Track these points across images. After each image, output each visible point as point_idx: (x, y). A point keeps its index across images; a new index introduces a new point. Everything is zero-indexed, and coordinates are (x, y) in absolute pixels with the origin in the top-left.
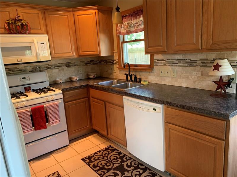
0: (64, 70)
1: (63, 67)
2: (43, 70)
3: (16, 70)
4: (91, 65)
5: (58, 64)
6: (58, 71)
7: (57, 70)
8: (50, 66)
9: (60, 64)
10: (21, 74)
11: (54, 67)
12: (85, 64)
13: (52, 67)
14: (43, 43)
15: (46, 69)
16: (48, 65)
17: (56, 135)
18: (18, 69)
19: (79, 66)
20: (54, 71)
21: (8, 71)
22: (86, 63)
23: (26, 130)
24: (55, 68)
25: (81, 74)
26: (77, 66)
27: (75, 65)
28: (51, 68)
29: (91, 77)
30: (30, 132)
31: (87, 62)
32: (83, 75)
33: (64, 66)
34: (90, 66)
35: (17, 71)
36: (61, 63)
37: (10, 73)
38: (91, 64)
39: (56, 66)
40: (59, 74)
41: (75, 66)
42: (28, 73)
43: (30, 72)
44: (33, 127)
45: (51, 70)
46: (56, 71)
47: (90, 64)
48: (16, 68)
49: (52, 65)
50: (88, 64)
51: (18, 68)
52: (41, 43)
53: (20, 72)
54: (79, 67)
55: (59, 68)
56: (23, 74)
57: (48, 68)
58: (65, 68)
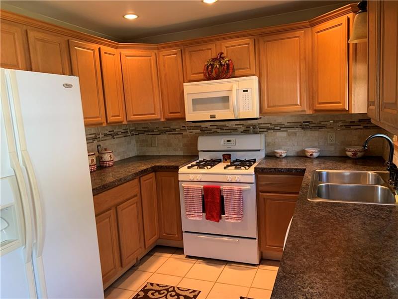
0: (298, 134)
1: (297, 130)
2: (260, 132)
3: (224, 128)
4: (361, 129)
5: (288, 123)
6: (286, 136)
7: (284, 134)
8: (273, 126)
9: (291, 123)
10: (231, 135)
11: (279, 128)
12: (345, 126)
13: (276, 128)
14: (247, 91)
15: (266, 130)
16: (269, 124)
17: (237, 240)
18: (228, 127)
19: (329, 130)
20: (279, 134)
21: (216, 128)
22: (347, 124)
23: (193, 213)
24: (282, 129)
25: (332, 145)
26: (327, 129)
27: (321, 127)
28: (274, 129)
29: (349, 154)
30: (198, 219)
31: (351, 122)
32: (335, 148)
33: (297, 127)
34: (357, 130)
35: (226, 130)
36: (293, 122)
37: (218, 131)
38: (361, 127)
39: (283, 126)
40: (287, 140)
41: (320, 130)
42: (239, 134)
43: (242, 132)
44: (203, 213)
45: (274, 133)
46: (281, 135)
47: (359, 127)
48: (225, 126)
49: (276, 125)
50: (352, 127)
51: (227, 125)
52: (244, 91)
53: (229, 131)
54: (328, 132)
55: (289, 131)
56: (233, 135)
57: (268, 129)
58: (299, 131)
